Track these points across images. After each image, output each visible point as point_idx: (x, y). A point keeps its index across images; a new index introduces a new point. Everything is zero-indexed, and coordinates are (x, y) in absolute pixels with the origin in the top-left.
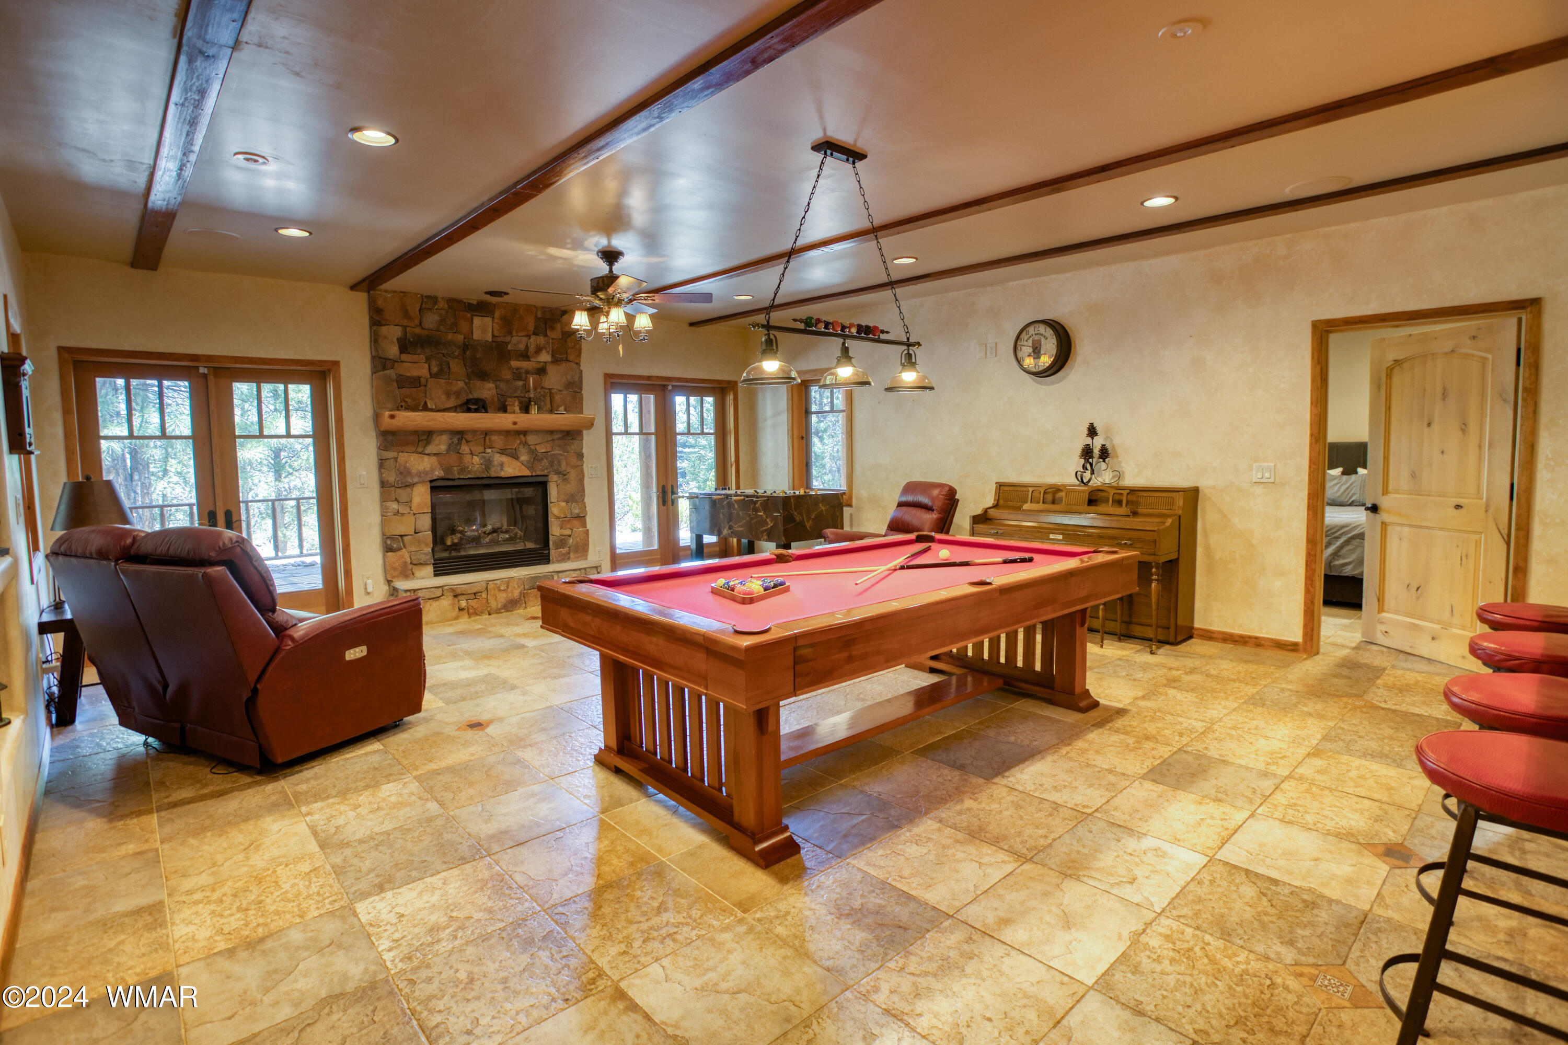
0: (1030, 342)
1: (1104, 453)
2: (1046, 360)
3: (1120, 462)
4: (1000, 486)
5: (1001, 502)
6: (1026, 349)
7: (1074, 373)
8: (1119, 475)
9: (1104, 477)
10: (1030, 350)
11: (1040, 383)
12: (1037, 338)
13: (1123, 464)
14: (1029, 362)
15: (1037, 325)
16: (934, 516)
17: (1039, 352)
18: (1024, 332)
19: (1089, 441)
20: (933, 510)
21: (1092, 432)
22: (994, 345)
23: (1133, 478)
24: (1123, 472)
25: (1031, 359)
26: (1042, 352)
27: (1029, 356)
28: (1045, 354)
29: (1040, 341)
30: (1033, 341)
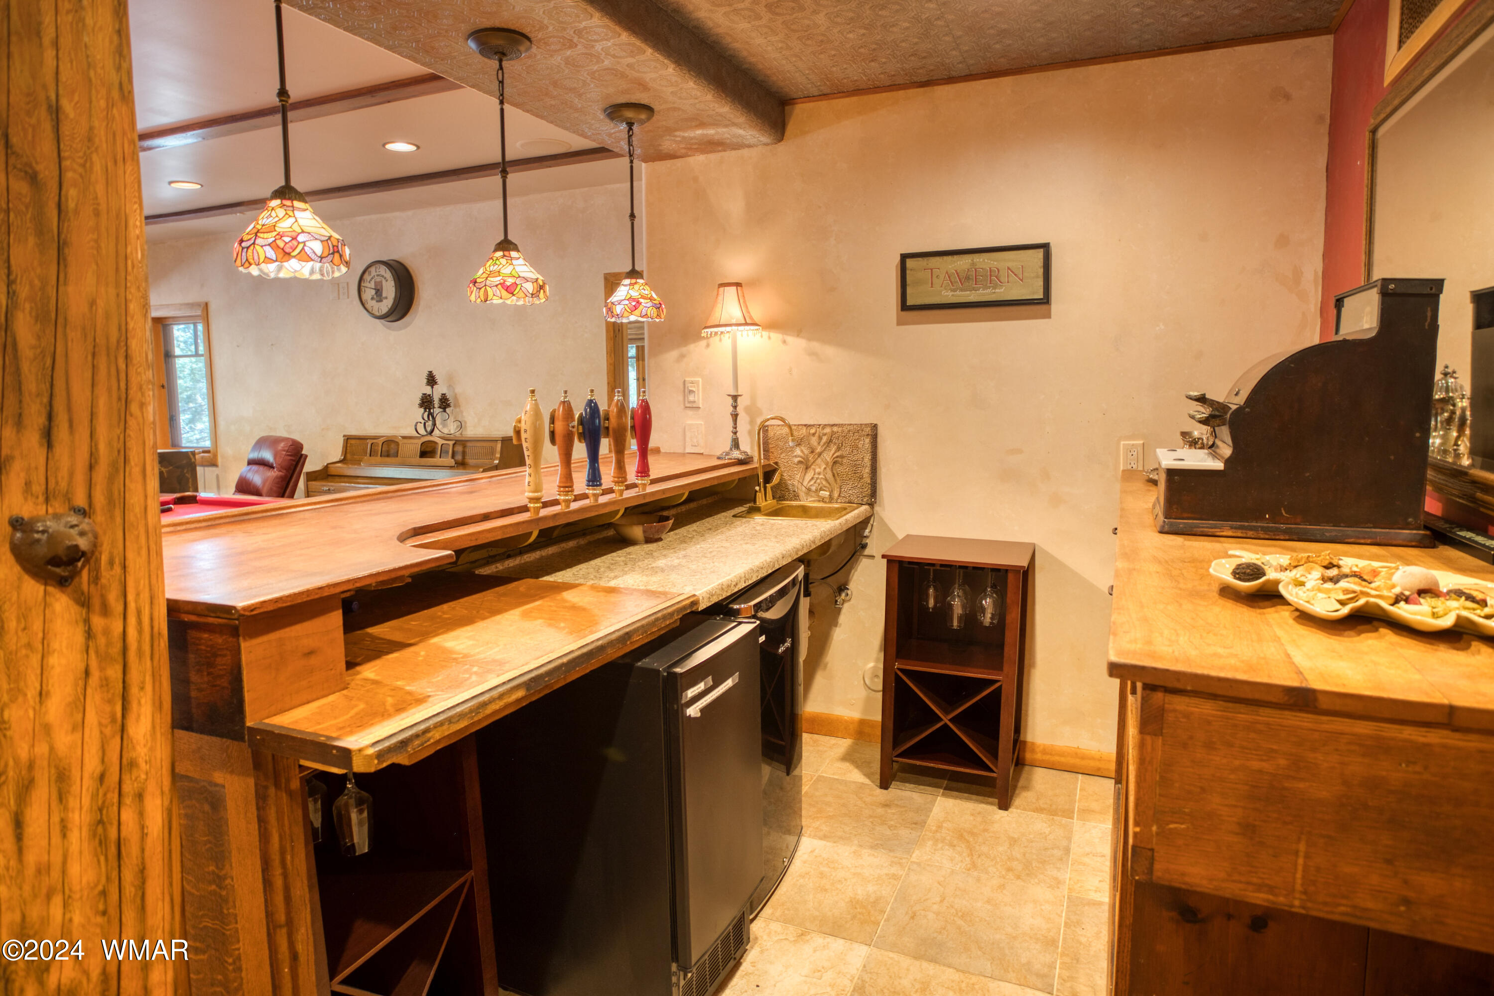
0: (372, 285)
1: (445, 403)
2: (386, 305)
3: (462, 412)
4: (348, 439)
5: (349, 456)
6: (368, 294)
7: (419, 317)
8: (461, 426)
9: (446, 427)
10: (373, 292)
11: (389, 328)
12: (378, 279)
13: (464, 414)
14: (372, 304)
15: (378, 266)
16: (273, 474)
17: (381, 295)
18: (367, 273)
19: (428, 390)
20: (274, 468)
21: (431, 380)
22: (345, 285)
23: (474, 430)
24: (465, 422)
25: (374, 302)
26: (384, 295)
27: (372, 299)
28: (386, 298)
29: (381, 282)
30: (375, 282)
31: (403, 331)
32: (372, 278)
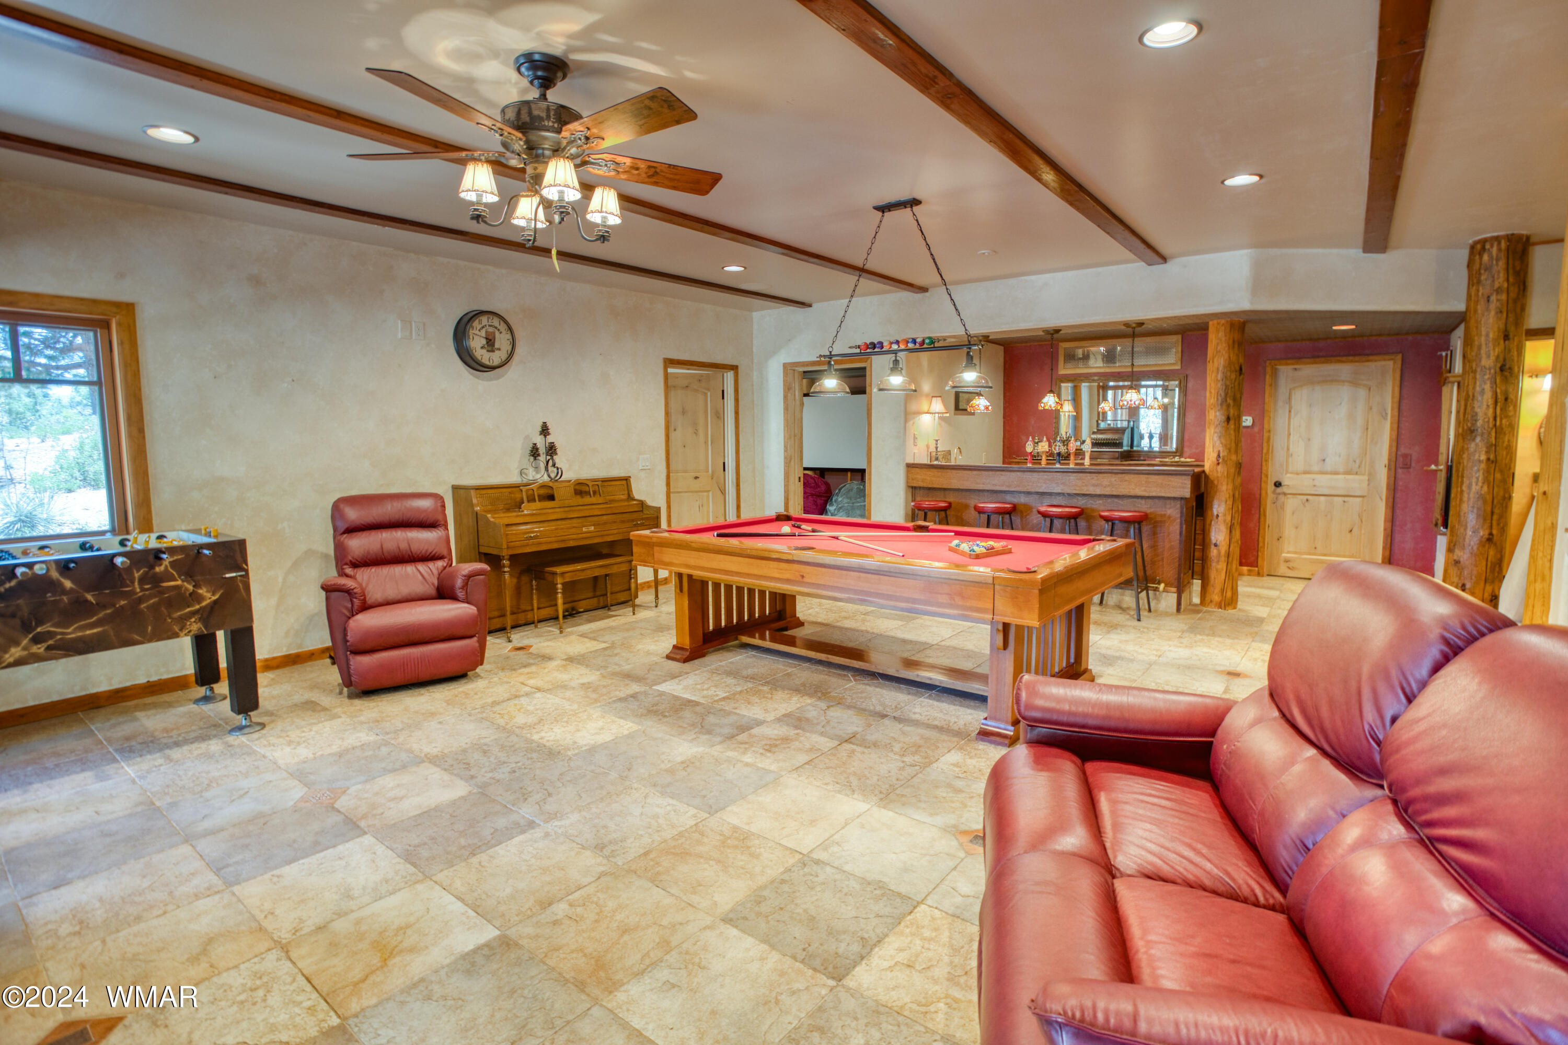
2: (499, 356)
6: (478, 342)
10: (484, 342)
12: (491, 330)
14: (482, 353)
15: (490, 316)
17: (493, 345)
22: (421, 325)
25: (484, 351)
26: (497, 346)
27: (482, 348)
28: (499, 349)
29: (494, 333)
30: (486, 332)
31: (495, 382)
32: (483, 327)
